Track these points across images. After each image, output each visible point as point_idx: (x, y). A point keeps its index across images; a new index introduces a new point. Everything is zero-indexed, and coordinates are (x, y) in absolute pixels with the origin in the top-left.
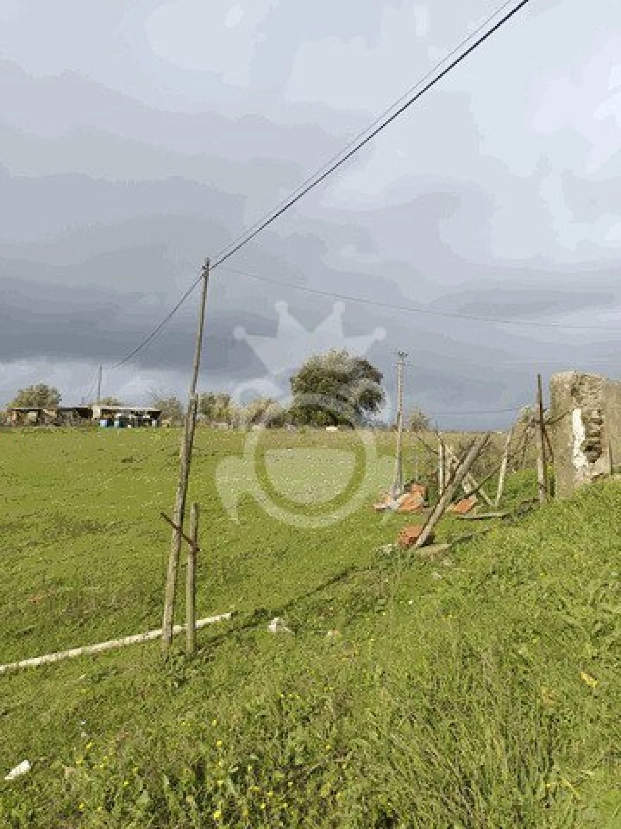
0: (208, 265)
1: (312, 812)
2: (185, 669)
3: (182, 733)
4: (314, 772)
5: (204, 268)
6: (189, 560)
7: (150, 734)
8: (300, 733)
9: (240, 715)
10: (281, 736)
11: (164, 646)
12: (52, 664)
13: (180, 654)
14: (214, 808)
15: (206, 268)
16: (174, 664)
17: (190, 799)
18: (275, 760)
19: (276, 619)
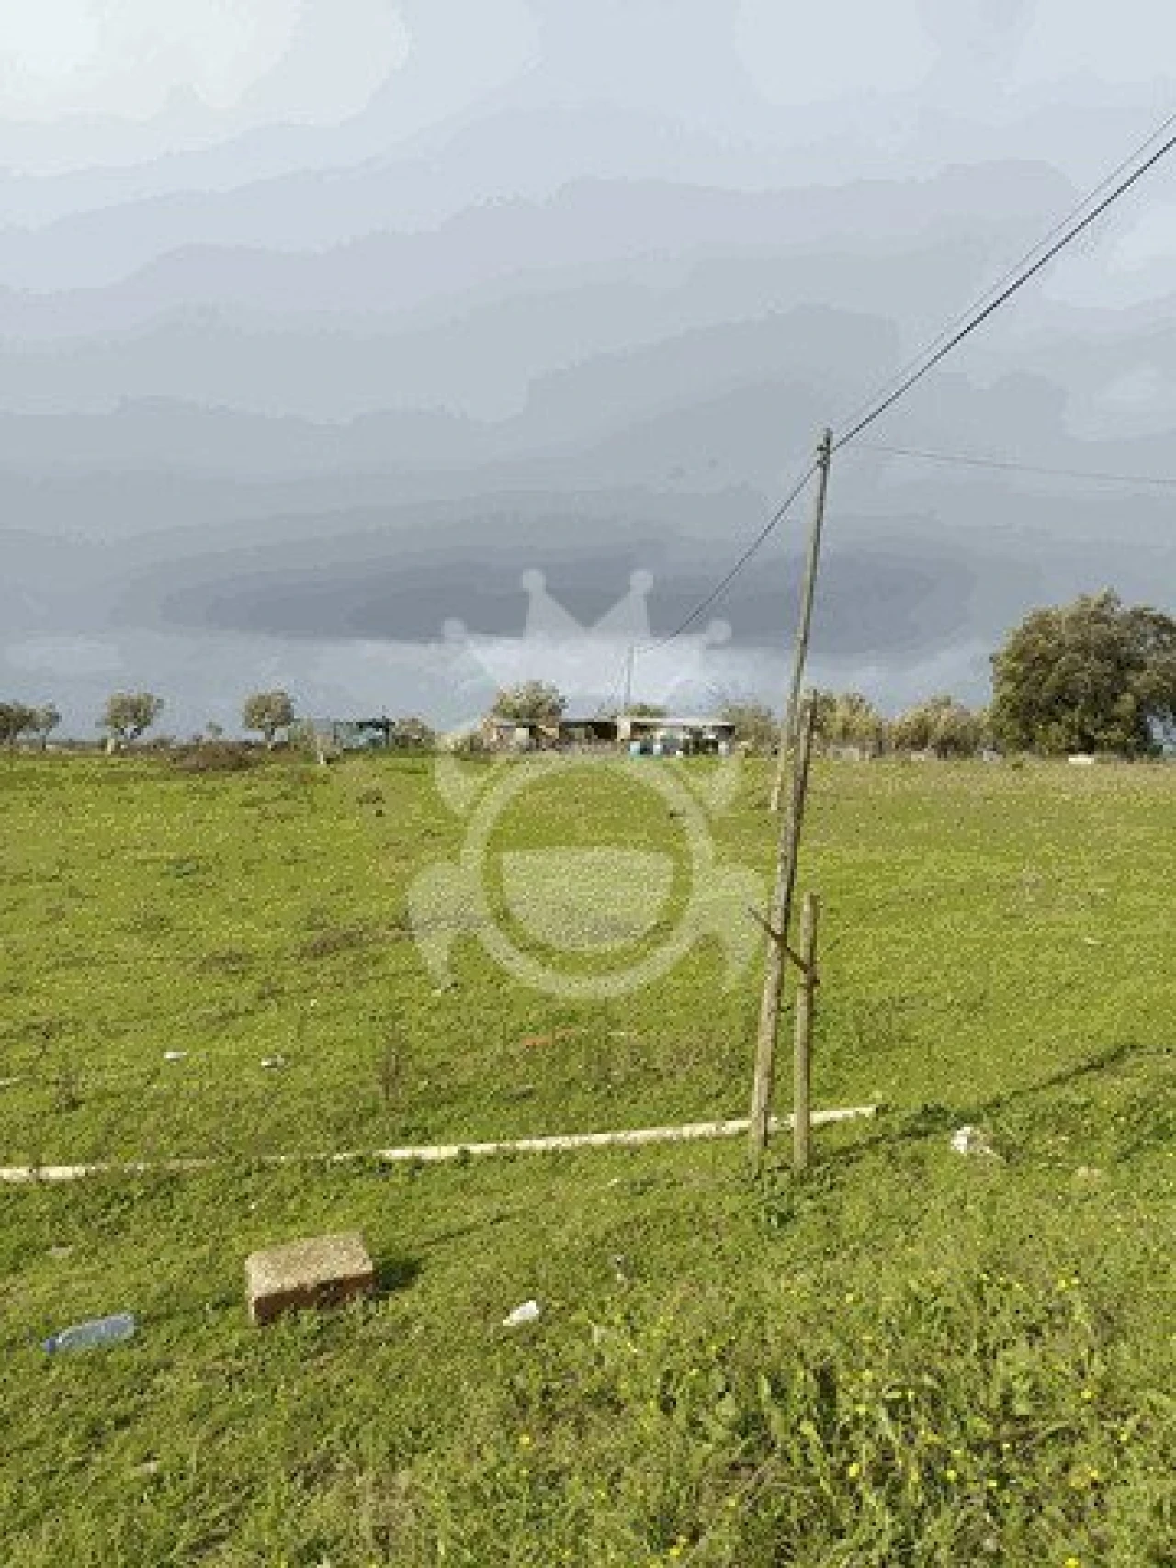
0: (828, 443)
1: (1053, 1509)
2: (792, 1195)
3: (789, 1308)
4: (1053, 1435)
5: (821, 449)
6: (801, 998)
7: (731, 1299)
8: (1022, 1356)
9: (900, 1297)
10: (983, 1352)
11: (753, 1147)
12: (566, 1152)
13: (783, 1168)
14: (853, 1455)
15: (825, 449)
16: (772, 1183)
17: (807, 1428)
18: (973, 1395)
19: (967, 1129)
